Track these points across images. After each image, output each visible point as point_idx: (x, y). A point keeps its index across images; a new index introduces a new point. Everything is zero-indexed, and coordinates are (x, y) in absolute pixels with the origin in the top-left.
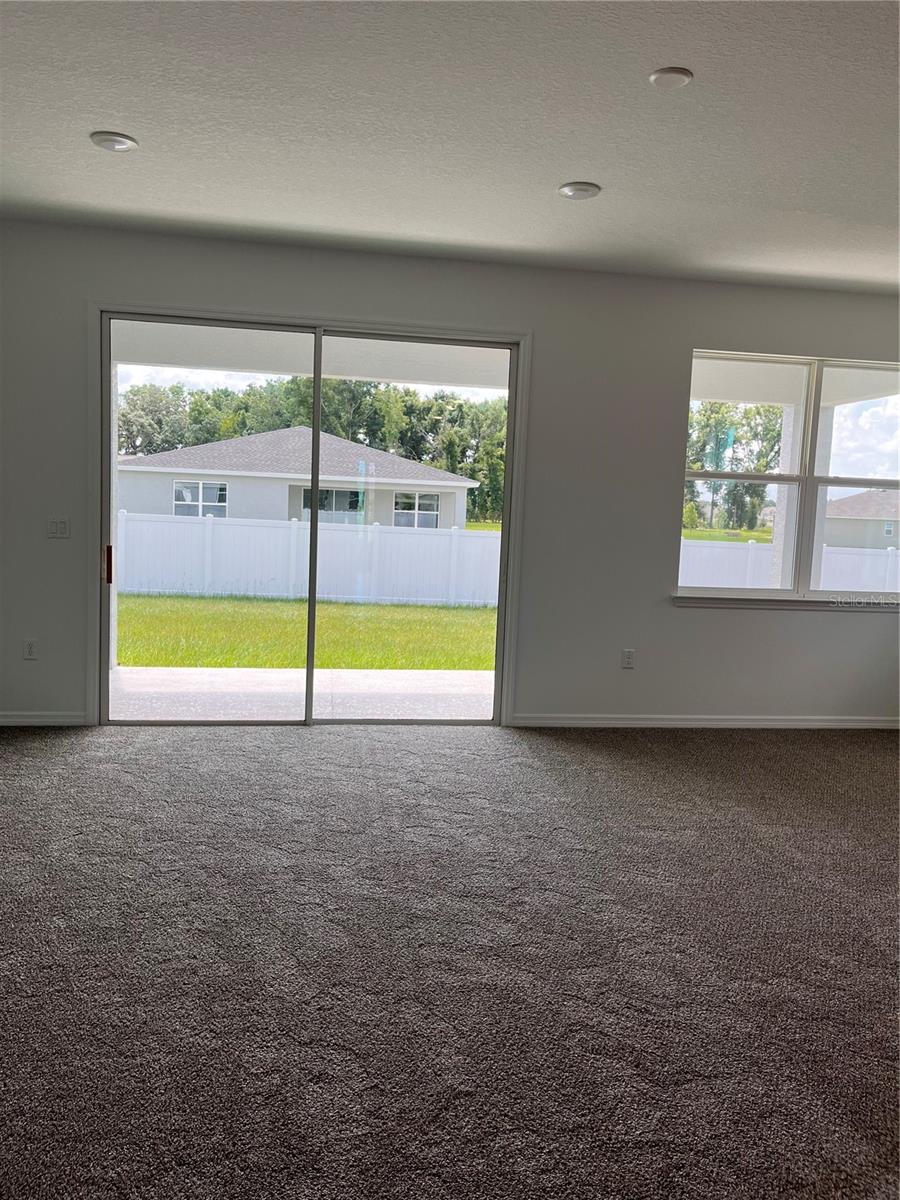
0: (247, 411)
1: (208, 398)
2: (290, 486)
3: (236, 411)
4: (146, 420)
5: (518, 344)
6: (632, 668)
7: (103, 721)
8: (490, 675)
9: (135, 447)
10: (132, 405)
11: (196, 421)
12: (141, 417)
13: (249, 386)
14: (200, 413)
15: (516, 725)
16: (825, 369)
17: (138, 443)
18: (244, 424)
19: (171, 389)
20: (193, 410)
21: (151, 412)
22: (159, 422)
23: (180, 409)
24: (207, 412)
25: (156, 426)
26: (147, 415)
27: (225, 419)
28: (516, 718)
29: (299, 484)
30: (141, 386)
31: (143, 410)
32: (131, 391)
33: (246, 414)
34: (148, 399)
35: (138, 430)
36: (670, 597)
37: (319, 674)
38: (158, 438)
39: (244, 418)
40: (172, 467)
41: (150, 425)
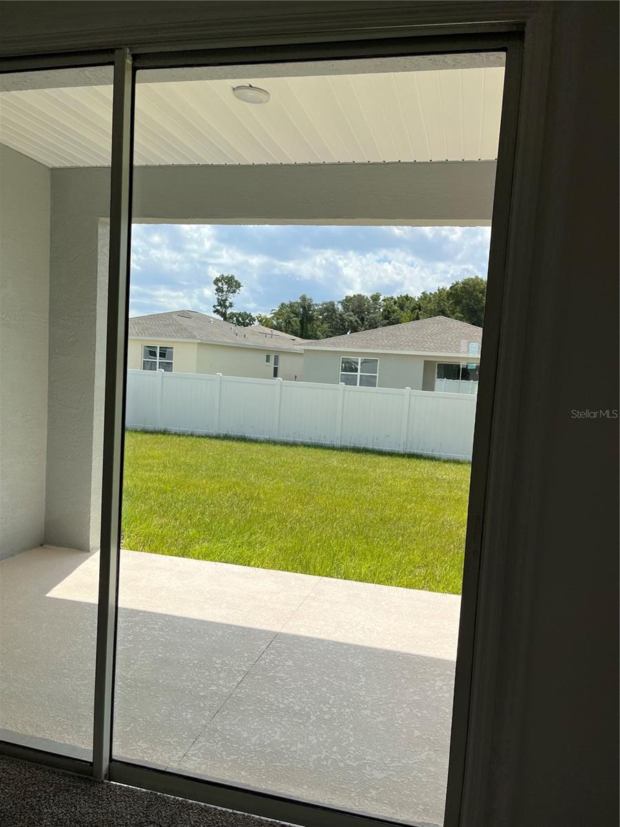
0: (420, 310)
1: (395, 303)
2: (425, 361)
3: (413, 310)
4: (355, 318)
10: (346, 308)
11: (386, 317)
12: (351, 316)
13: (423, 293)
14: (388, 311)
19: (372, 297)
20: (384, 310)
21: (358, 312)
22: (362, 320)
23: (377, 310)
24: (394, 311)
25: (360, 322)
26: (355, 315)
27: (405, 315)
29: (433, 360)
30: (352, 296)
31: (353, 311)
32: (346, 300)
33: (419, 313)
34: (356, 305)
35: (348, 325)
39: (418, 315)
40: (340, 347)
41: (356, 321)
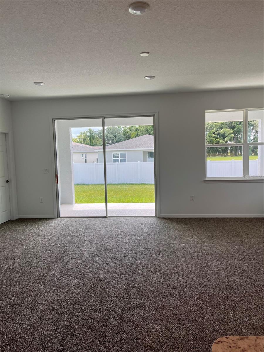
0: (138, 131)
1: (128, 128)
2: (143, 152)
3: (135, 131)
4: (112, 136)
5: (155, 115)
6: (193, 201)
7: (58, 217)
8: (154, 204)
9: (109, 143)
10: (108, 132)
11: (125, 135)
12: (110, 135)
14: (126, 133)
15: (161, 217)
16: (249, 111)
17: (110, 142)
18: (138, 134)
19: (118, 127)
20: (124, 132)
21: (113, 133)
22: (115, 136)
23: (121, 132)
24: (128, 132)
25: (114, 137)
26: (112, 134)
27: (133, 133)
28: (161, 215)
29: (147, 151)
34: (112, 130)
35: (110, 139)
36: (203, 180)
37: (108, 204)
38: (115, 141)
39: (137, 133)
40: (112, 149)
